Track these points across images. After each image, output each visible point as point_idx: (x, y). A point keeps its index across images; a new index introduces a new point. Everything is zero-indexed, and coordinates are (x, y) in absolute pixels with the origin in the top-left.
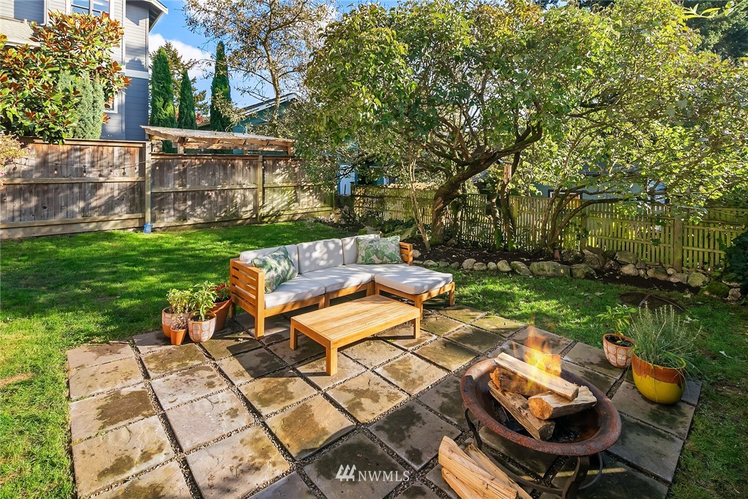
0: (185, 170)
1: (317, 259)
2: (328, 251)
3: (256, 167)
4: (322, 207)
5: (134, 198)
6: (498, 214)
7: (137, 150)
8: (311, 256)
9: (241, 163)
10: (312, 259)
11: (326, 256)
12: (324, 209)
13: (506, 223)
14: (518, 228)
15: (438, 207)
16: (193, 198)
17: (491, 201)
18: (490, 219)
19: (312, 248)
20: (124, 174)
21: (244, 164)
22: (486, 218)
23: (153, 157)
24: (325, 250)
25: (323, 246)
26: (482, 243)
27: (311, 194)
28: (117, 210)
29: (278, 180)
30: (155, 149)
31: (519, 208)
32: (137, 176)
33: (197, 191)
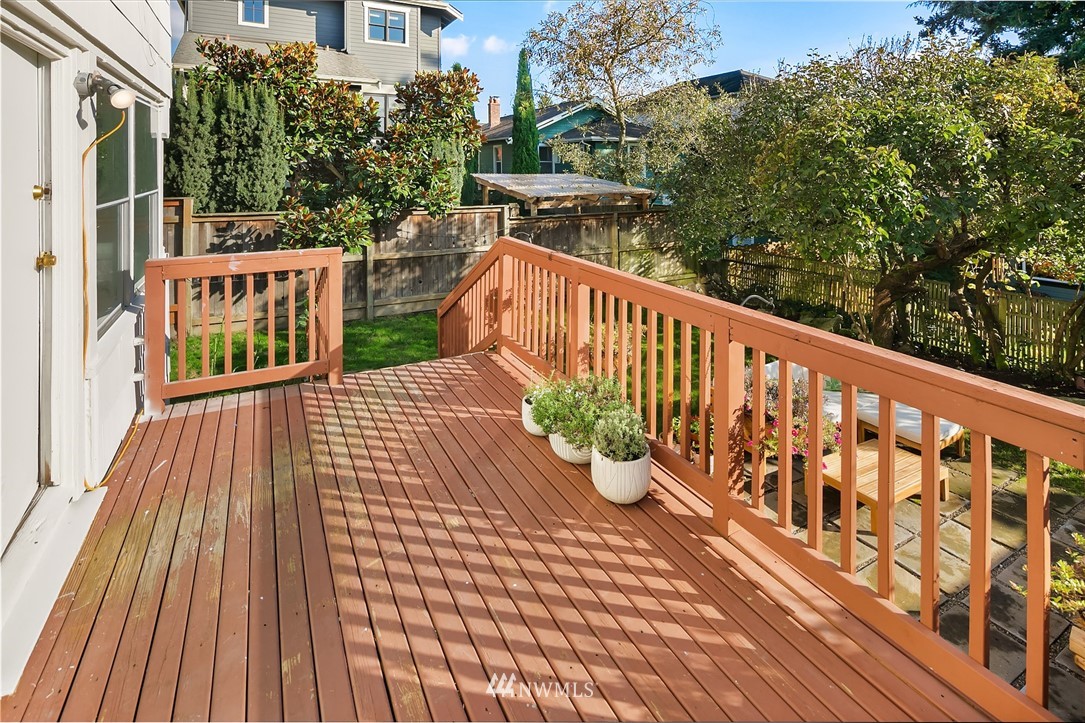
3: (610, 227)
4: (684, 274)
6: (970, 313)
7: (496, 215)
9: (594, 223)
12: (686, 276)
13: (988, 329)
14: (1007, 336)
15: (883, 302)
17: (957, 293)
18: (955, 317)
20: (485, 242)
21: (598, 224)
22: (950, 316)
23: (512, 222)
26: (947, 351)
27: (672, 257)
29: (635, 241)
30: (513, 212)
31: (1008, 310)
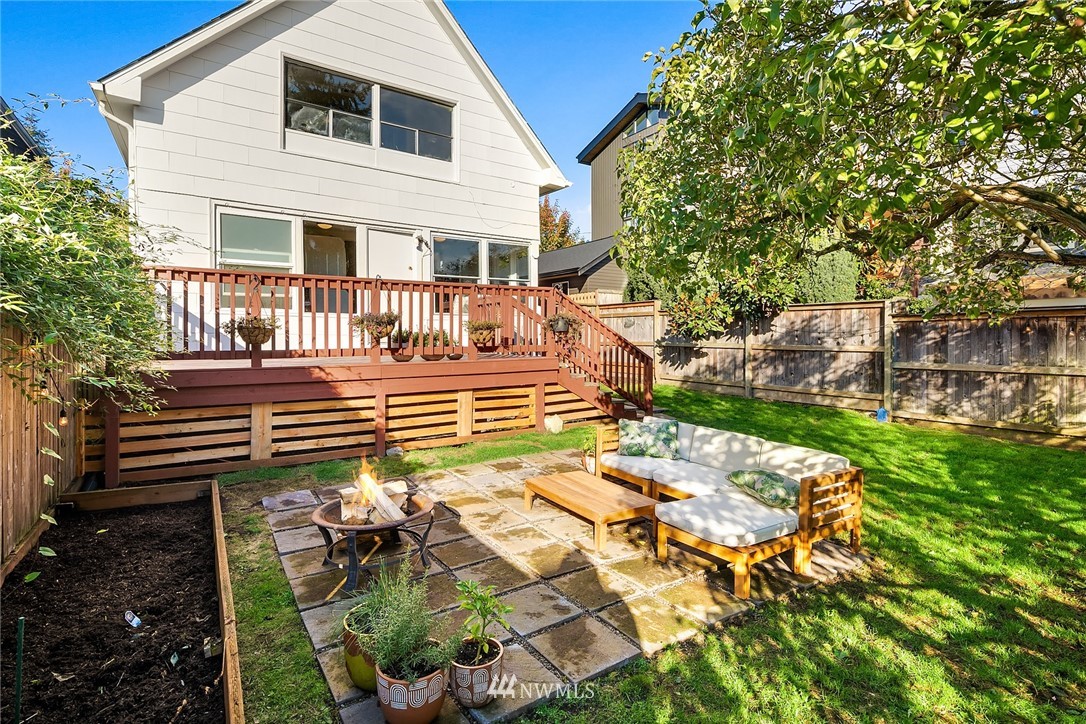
0: (944, 339)
1: (708, 455)
2: (729, 453)
5: (874, 374)
7: (876, 312)
8: (701, 448)
10: (701, 452)
11: (722, 458)
16: (958, 383)
19: (707, 439)
20: (863, 342)
23: (895, 320)
24: (726, 449)
25: (724, 442)
28: (853, 388)
30: (896, 309)
32: (876, 345)
33: (967, 373)
